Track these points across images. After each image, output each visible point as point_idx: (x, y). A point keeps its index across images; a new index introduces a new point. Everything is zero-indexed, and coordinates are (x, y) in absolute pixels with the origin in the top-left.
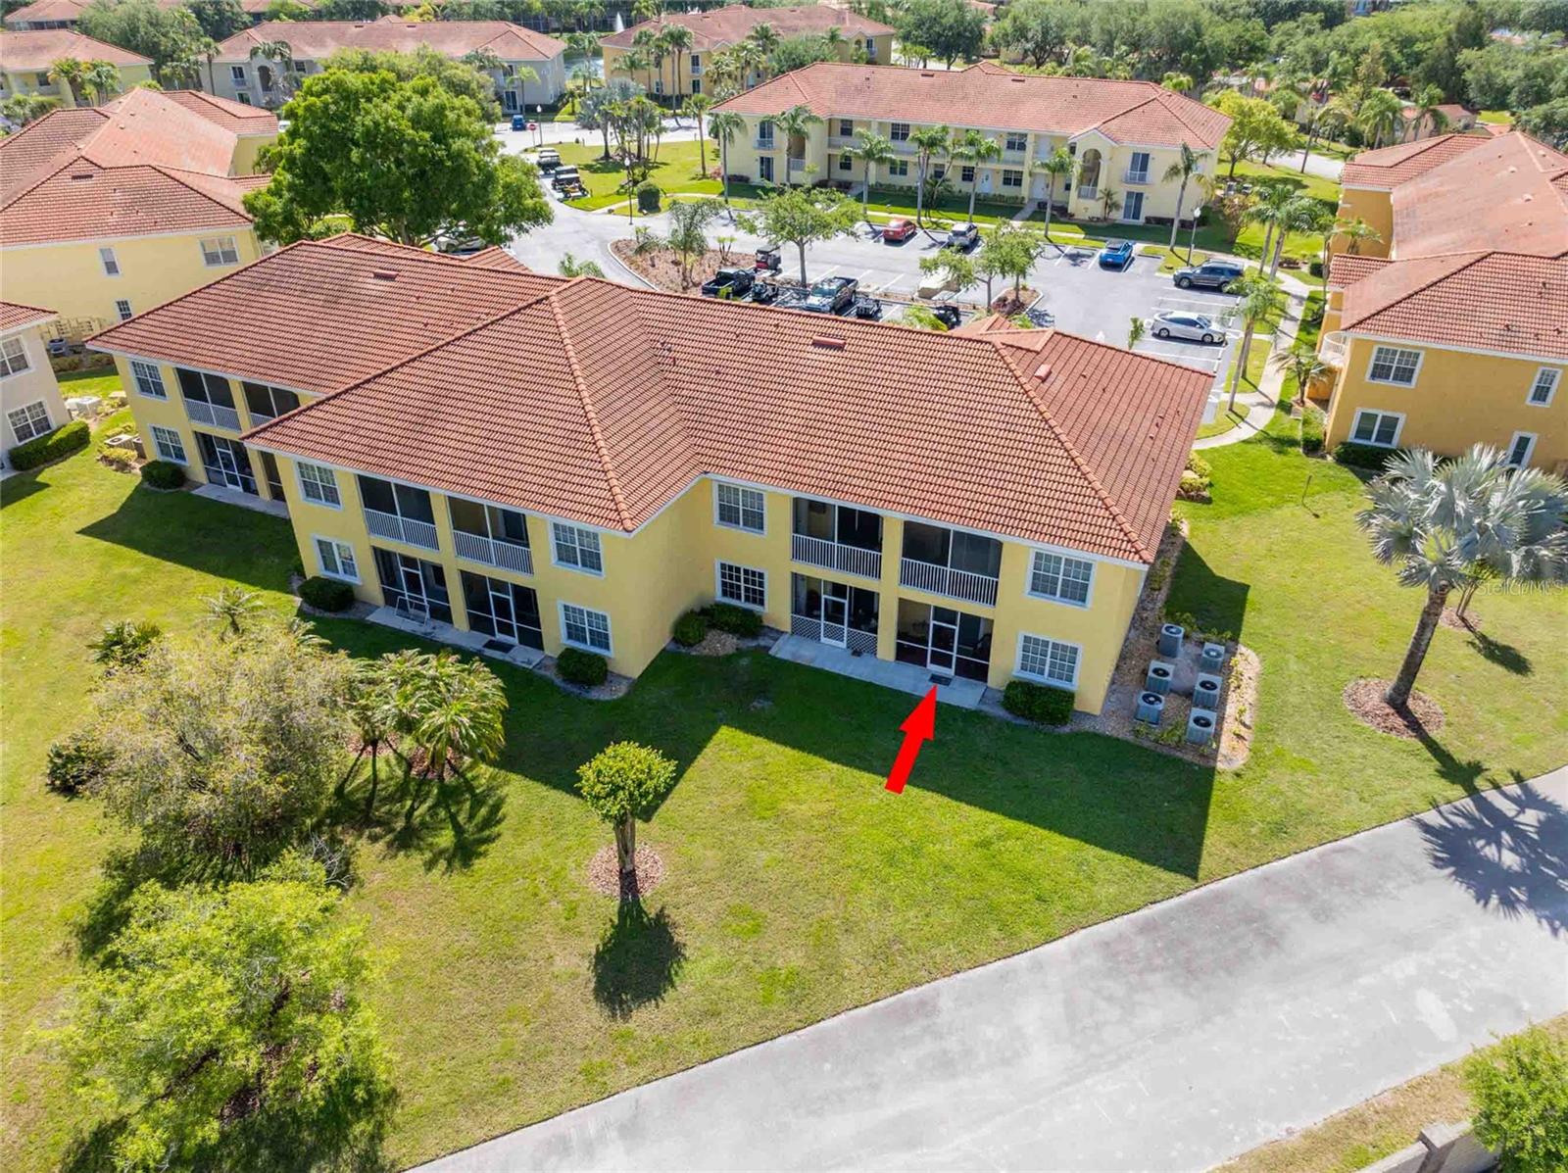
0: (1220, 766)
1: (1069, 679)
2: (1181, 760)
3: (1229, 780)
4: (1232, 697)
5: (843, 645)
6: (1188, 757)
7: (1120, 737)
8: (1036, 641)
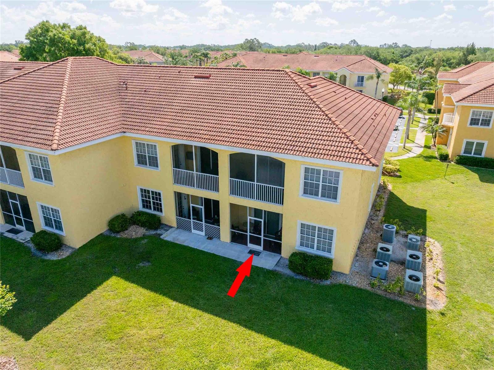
0: (429, 307)
1: (329, 251)
2: (402, 303)
3: (438, 318)
4: (429, 265)
5: (203, 234)
6: (408, 301)
7: (362, 287)
8: (308, 226)
